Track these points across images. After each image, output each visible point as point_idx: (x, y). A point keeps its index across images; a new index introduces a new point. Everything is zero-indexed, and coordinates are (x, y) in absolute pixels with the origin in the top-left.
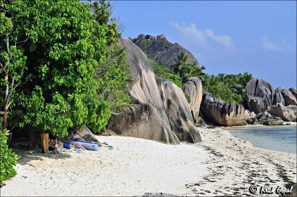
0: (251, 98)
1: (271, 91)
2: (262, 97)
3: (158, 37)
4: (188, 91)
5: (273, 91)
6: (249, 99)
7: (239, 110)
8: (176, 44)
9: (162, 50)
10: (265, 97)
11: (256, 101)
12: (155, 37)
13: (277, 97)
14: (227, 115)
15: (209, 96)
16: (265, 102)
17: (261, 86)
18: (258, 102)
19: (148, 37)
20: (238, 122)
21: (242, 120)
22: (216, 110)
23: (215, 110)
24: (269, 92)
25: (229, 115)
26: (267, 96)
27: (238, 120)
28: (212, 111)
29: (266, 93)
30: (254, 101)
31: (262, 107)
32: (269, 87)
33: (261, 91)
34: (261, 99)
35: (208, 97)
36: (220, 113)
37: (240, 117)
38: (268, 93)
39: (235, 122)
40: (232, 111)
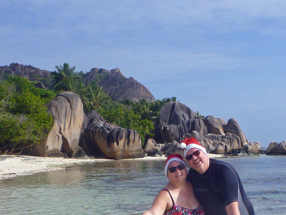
0: (164, 126)
1: (190, 117)
2: (177, 124)
3: (113, 71)
4: (56, 110)
5: (193, 116)
6: (163, 127)
7: (132, 137)
8: (131, 78)
9: (115, 85)
10: (181, 125)
11: (169, 128)
12: (108, 71)
13: (196, 124)
14: (115, 143)
15: (98, 120)
16: (180, 130)
17: (177, 110)
18: (172, 130)
19: (101, 71)
20: (131, 154)
21: (137, 150)
22: (101, 137)
23: (99, 136)
24: (187, 118)
25: (118, 144)
26: (184, 122)
27: (131, 152)
28: (97, 138)
29: (183, 119)
30: (168, 128)
31: (176, 136)
32: (188, 112)
33: (176, 117)
34: (175, 127)
35: (96, 120)
36: (106, 141)
37: (133, 146)
38: (185, 120)
39: (128, 154)
40: (121, 138)
